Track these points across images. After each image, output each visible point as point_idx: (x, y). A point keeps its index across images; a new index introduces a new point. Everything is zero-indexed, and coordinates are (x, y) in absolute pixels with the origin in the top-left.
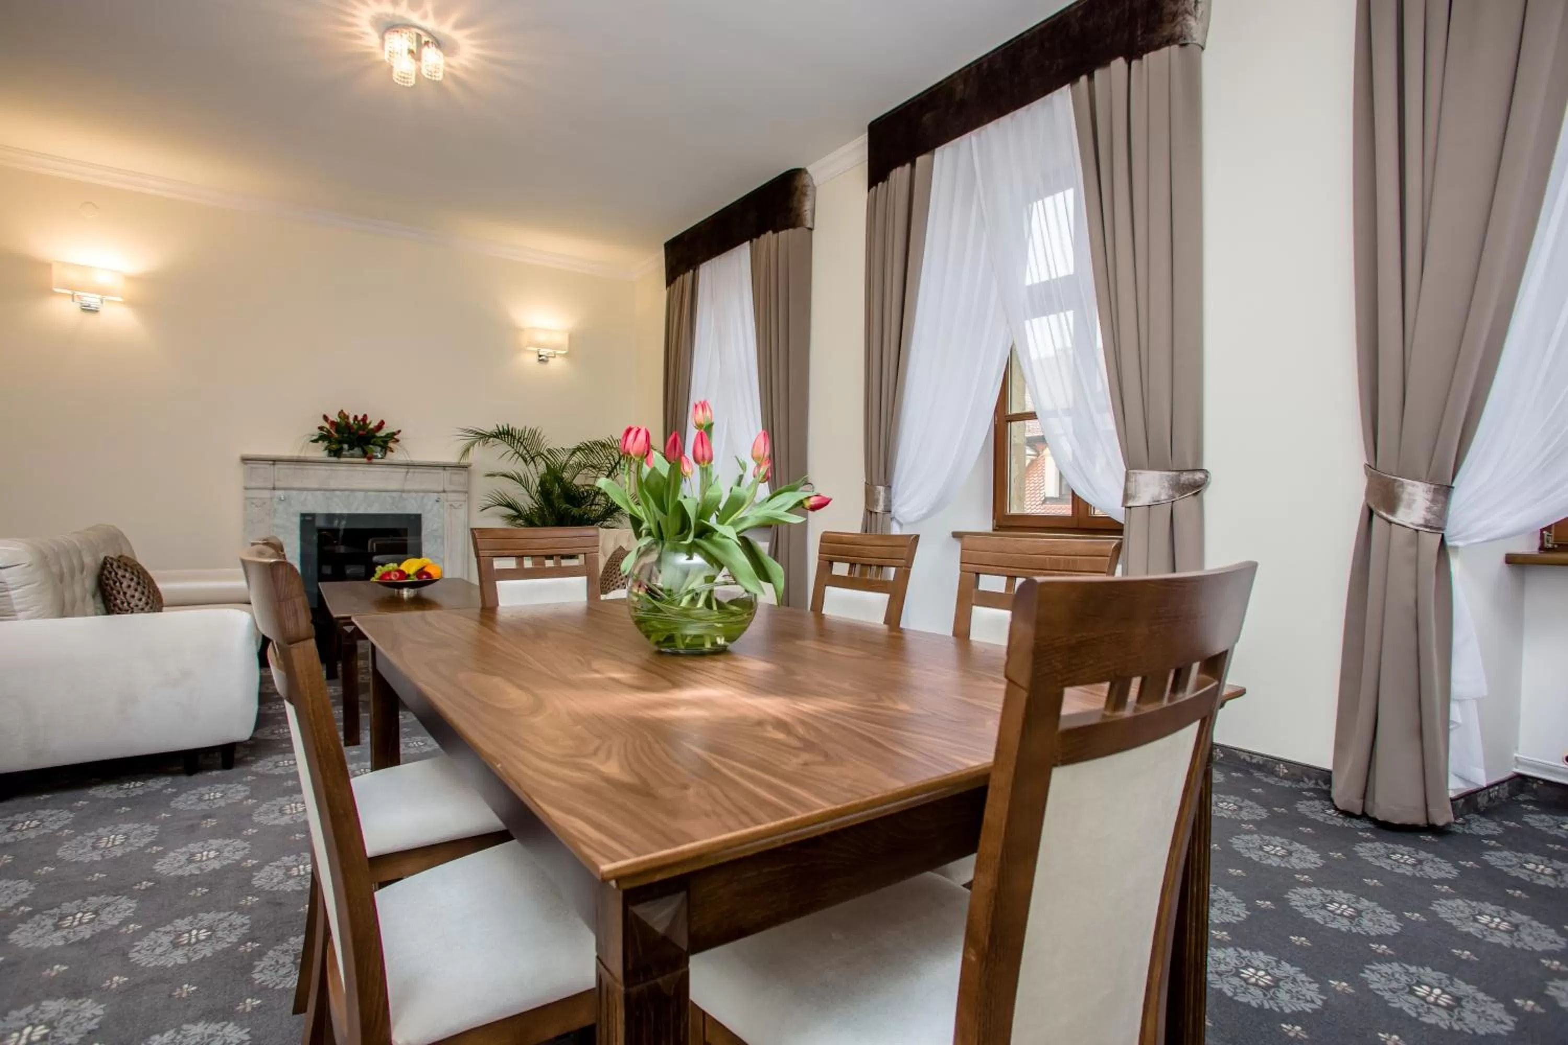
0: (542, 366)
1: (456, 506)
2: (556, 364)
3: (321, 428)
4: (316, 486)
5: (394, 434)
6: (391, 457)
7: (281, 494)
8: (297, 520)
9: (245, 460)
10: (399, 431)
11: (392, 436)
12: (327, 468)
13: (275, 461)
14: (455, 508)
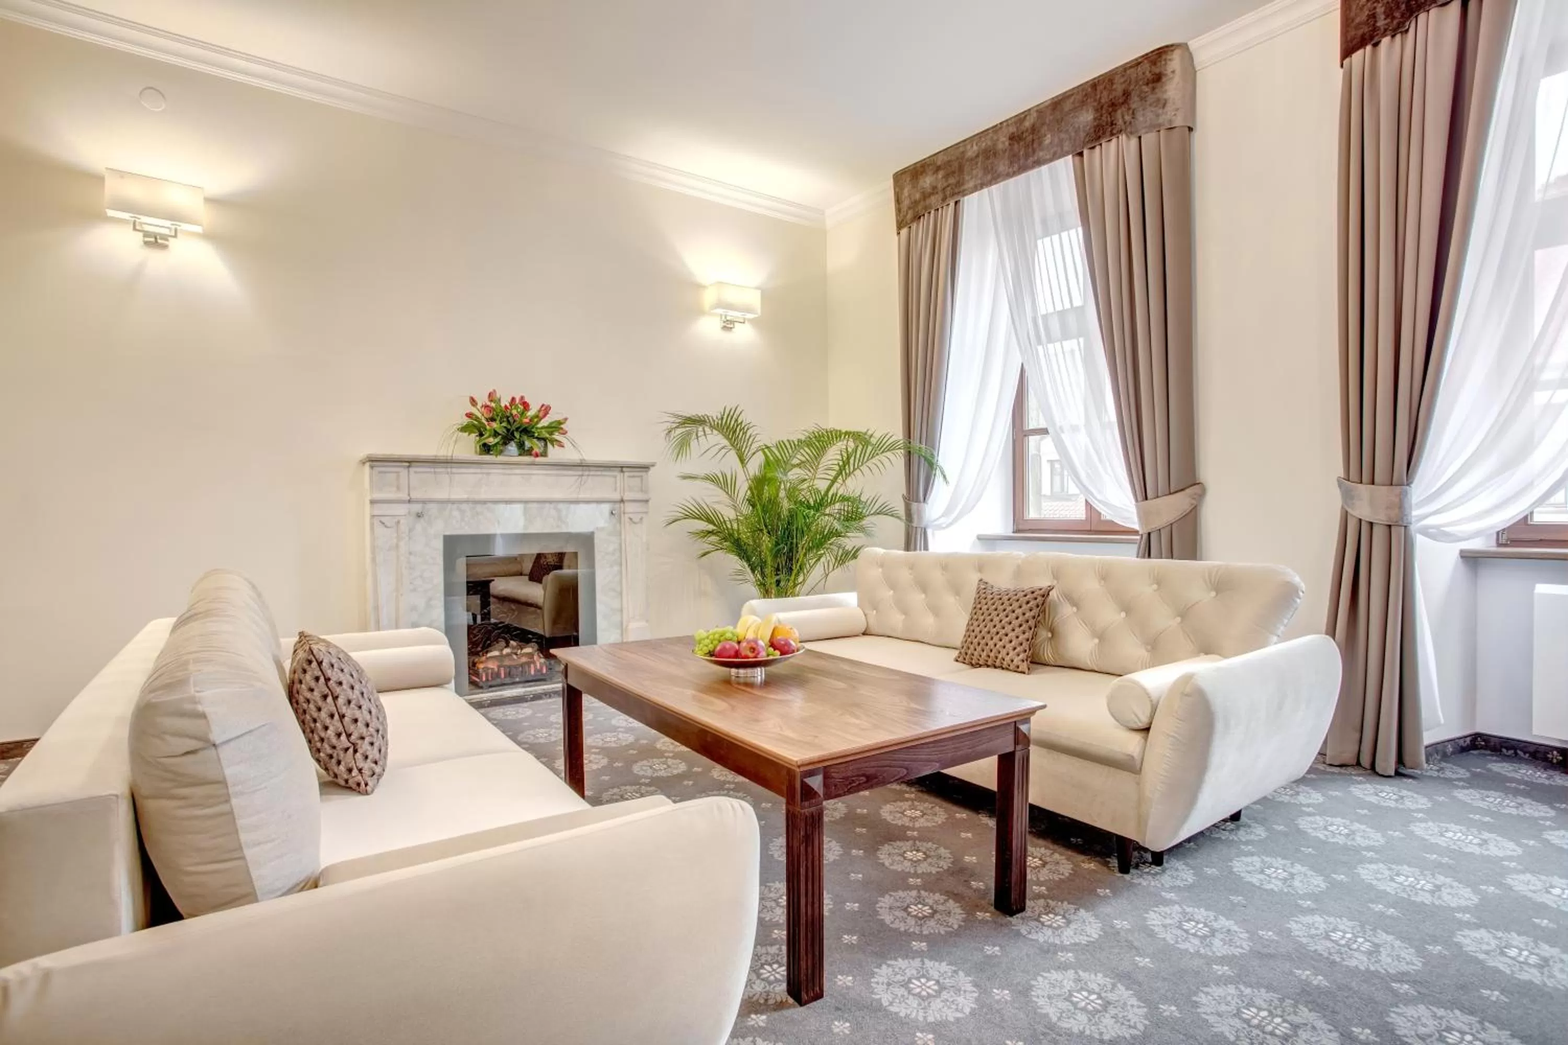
0: (727, 336)
1: (634, 520)
2: (745, 335)
3: (469, 415)
4: (465, 496)
5: (560, 423)
6: (554, 453)
7: (417, 508)
8: (439, 545)
9: (373, 461)
10: (566, 419)
11: (557, 427)
12: (479, 471)
13: (410, 462)
14: (635, 523)
